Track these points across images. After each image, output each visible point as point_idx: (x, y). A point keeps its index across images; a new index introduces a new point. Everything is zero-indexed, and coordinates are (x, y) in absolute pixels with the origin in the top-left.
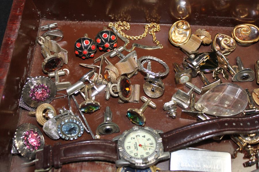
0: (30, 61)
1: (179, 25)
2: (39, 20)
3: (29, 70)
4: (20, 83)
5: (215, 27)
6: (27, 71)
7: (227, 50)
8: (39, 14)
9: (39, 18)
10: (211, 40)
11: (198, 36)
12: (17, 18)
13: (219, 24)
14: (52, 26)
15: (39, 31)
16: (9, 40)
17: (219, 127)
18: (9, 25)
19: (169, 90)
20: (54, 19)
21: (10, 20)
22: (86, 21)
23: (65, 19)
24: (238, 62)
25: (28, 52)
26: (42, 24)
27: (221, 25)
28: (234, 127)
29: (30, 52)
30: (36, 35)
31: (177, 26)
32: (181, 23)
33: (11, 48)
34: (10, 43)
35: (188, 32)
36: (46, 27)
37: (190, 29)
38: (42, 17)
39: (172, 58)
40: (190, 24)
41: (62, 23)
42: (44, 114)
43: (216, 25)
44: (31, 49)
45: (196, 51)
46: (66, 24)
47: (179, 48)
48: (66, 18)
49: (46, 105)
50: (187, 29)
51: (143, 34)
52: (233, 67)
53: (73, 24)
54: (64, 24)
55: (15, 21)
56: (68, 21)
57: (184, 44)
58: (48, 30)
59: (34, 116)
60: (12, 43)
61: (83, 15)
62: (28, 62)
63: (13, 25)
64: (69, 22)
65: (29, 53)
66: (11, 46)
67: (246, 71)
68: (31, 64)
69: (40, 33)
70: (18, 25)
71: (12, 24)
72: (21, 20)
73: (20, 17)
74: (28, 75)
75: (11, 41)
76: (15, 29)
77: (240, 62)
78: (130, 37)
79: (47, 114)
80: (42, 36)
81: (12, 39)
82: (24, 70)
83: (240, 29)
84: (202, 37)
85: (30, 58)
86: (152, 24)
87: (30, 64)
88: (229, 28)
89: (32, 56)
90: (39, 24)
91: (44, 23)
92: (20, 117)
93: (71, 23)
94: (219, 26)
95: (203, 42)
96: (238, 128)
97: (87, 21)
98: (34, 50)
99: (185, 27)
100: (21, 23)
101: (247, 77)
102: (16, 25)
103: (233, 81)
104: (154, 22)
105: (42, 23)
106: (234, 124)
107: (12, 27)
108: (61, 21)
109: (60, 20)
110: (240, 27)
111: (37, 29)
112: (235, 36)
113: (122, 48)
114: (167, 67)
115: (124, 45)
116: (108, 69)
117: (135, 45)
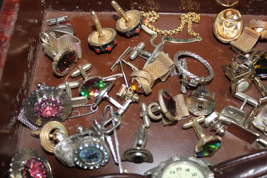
0: (32, 64)
1: (227, 14)
2: (44, 11)
3: (31, 76)
4: (18, 94)
6: (28, 78)
8: (43, 4)
9: (43, 8)
11: (253, 29)
12: (13, 7)
14: (60, 19)
15: (43, 25)
16: (2, 37)
18: (2, 16)
20: (63, 9)
21: (4, 9)
22: (103, 11)
23: (77, 9)
25: (29, 53)
26: (47, 17)
29: (31, 52)
30: (40, 31)
31: (225, 16)
32: (230, 12)
33: (5, 47)
34: (3, 40)
35: (239, 24)
36: (53, 21)
37: (242, 20)
38: (47, 7)
39: (219, 58)
40: (241, 14)
41: (74, 14)
42: (51, 136)
44: (32, 48)
45: (252, 49)
46: (78, 16)
47: (229, 47)
48: (77, 7)
49: (55, 124)
50: (238, 20)
51: (179, 28)
53: (87, 15)
54: (76, 16)
55: (9, 11)
56: (81, 11)
57: (235, 40)
58: (55, 24)
59: (38, 137)
60: (6, 40)
61: (100, 3)
62: (29, 66)
63: (7, 16)
64: (82, 14)
65: (31, 55)
66: (4, 45)
68: (33, 68)
69: (44, 28)
70: (14, 16)
71: (5, 15)
72: (18, 9)
73: (17, 5)
74: (30, 83)
75: (5, 37)
76: (11, 21)
78: (162, 32)
79: (56, 135)
80: (46, 32)
81: (6, 35)
82: (23, 76)
84: (259, 30)
85: (31, 61)
86: (190, 14)
87: (31, 68)
89: (34, 58)
90: (44, 16)
91: (50, 15)
93: (84, 14)
95: (260, 37)
97: (105, 11)
98: (37, 50)
99: (235, 17)
100: (19, 13)
102: (12, 16)
104: (192, 11)
105: (47, 14)
107: (6, 19)
108: (72, 12)
109: (71, 10)
111: (40, 24)
113: (142, 45)
114: (210, 68)
115: (151, 39)
116: (136, 77)
117: (165, 39)
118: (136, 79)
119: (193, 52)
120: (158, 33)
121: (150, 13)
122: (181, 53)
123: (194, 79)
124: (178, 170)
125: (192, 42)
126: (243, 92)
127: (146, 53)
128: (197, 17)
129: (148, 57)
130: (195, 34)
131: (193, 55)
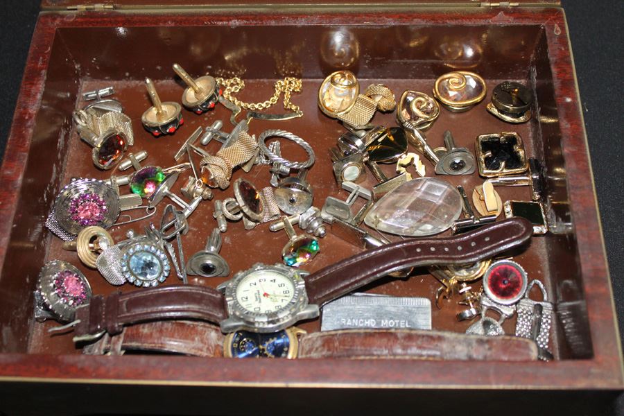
0: (63, 155)
1: (336, 79)
2: (78, 81)
3: (61, 171)
4: (46, 192)
5: (405, 80)
6: (58, 173)
7: (423, 120)
8: (78, 70)
9: (77, 77)
10: (395, 103)
11: (370, 97)
12: (39, 74)
13: (411, 74)
14: (102, 92)
15: (77, 101)
16: (26, 114)
17: (406, 254)
18: (24, 87)
19: (319, 195)
20: (107, 78)
21: (26, 78)
22: (165, 79)
23: (126, 77)
24: (446, 140)
25: (60, 137)
26: (83, 89)
27: (415, 77)
28: (433, 253)
29: (62, 137)
30: (74, 108)
31: (332, 81)
32: (339, 75)
33: (30, 127)
34: (27, 118)
35: (354, 91)
36: (92, 95)
37: (357, 85)
38: (84, 75)
40: (356, 78)
41: (122, 84)
42: (91, 245)
43: (406, 77)
44: (63, 132)
45: (368, 124)
46: (128, 87)
47: (336, 121)
48: (127, 74)
49: (94, 230)
50: (351, 86)
51: (272, 99)
52: (436, 150)
53: (141, 86)
54: (125, 87)
55: (34, 80)
56: (132, 80)
57: (347, 113)
58: (96, 99)
59: (74, 249)
60: (30, 117)
61: (159, 68)
62: (59, 156)
63: (31, 87)
64: (133, 83)
65: (61, 140)
66: (29, 123)
67: (459, 154)
68: (65, 160)
69: (79, 105)
70: (41, 86)
71: (28, 86)
72: (45, 77)
73: (44, 72)
74: (60, 179)
75: (30, 114)
76: (36, 93)
77: (451, 139)
78: (248, 105)
79: (98, 243)
80: (83, 109)
81: (30, 111)
82: (52, 169)
83: (447, 80)
84: (378, 99)
85: (62, 150)
86: (287, 79)
87: (62, 160)
88: (430, 80)
89: (66, 147)
90: (78, 88)
91: (88, 86)
92: (46, 255)
93: (137, 85)
94: (411, 78)
95: (378, 105)
96: (440, 254)
97: (168, 79)
98: (70, 135)
99: (346, 82)
100: (46, 82)
101: (460, 166)
102: (38, 86)
103: (437, 173)
104: (291, 76)
105: (83, 86)
106: (433, 249)
107: (30, 91)
108: (120, 82)
109: (118, 79)
110: (449, 78)
111: (73, 98)
112: (438, 94)
113: (218, 124)
114: (311, 152)
115: (232, 116)
116: (206, 165)
117: (251, 116)
118: (207, 167)
119: (288, 131)
120: (242, 107)
121: (232, 81)
122: (269, 133)
123: (284, 164)
124: (260, 281)
125: (289, 118)
126: (354, 182)
127: (223, 134)
128: (297, 84)
129: (225, 139)
130: (294, 108)
131: (289, 135)
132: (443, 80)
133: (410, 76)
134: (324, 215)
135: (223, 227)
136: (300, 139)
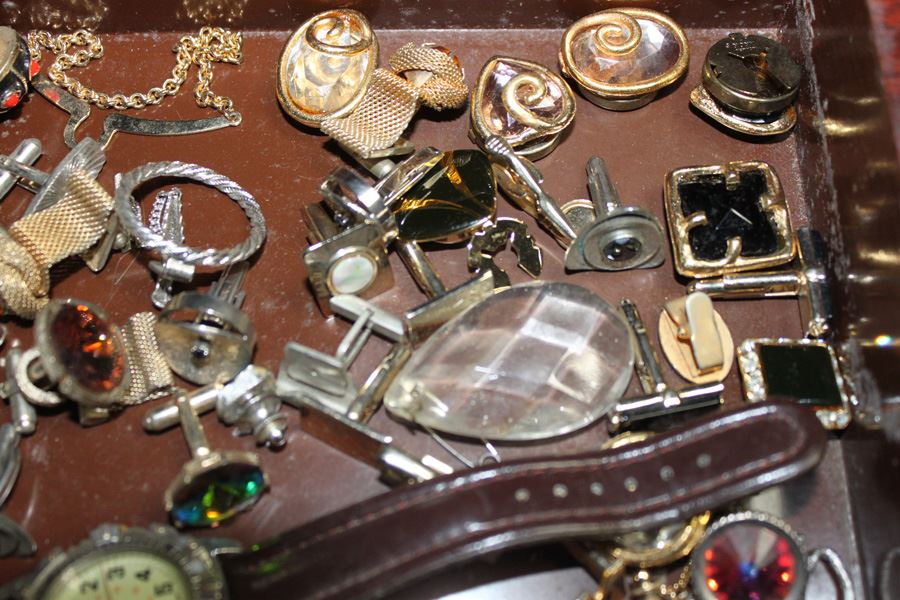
1: (318, 32)
5: (493, 31)
7: (533, 131)
10: (466, 90)
11: (402, 75)
13: (507, 16)
17: (488, 509)
24: (593, 180)
27: (517, 22)
28: (562, 503)
31: (310, 37)
32: (327, 21)
35: (366, 59)
37: (374, 46)
39: (298, 181)
40: (371, 26)
43: (494, 24)
45: (396, 143)
50: (357, 48)
52: (566, 208)
57: (347, 116)
67: (625, 221)
77: (603, 180)
78: (109, 100)
83: (593, 31)
84: (421, 79)
86: (206, 32)
88: (553, 31)
94: (508, 27)
95: (423, 96)
96: (580, 506)
99: (345, 39)
101: (629, 250)
103: (571, 267)
104: (215, 24)
106: (560, 491)
110: (597, 26)
112: (572, 66)
113: (30, 148)
114: (258, 218)
115: (67, 126)
117: (114, 124)
119: (201, 164)
120: (93, 104)
121: (74, 38)
123: (178, 257)
124: (110, 578)
125: (206, 129)
126: (360, 294)
127: (36, 176)
128: (230, 43)
130: (219, 102)
131: (203, 174)
132: (585, 30)
133: (504, 20)
134: (285, 387)
135: (26, 419)
136: (233, 184)
